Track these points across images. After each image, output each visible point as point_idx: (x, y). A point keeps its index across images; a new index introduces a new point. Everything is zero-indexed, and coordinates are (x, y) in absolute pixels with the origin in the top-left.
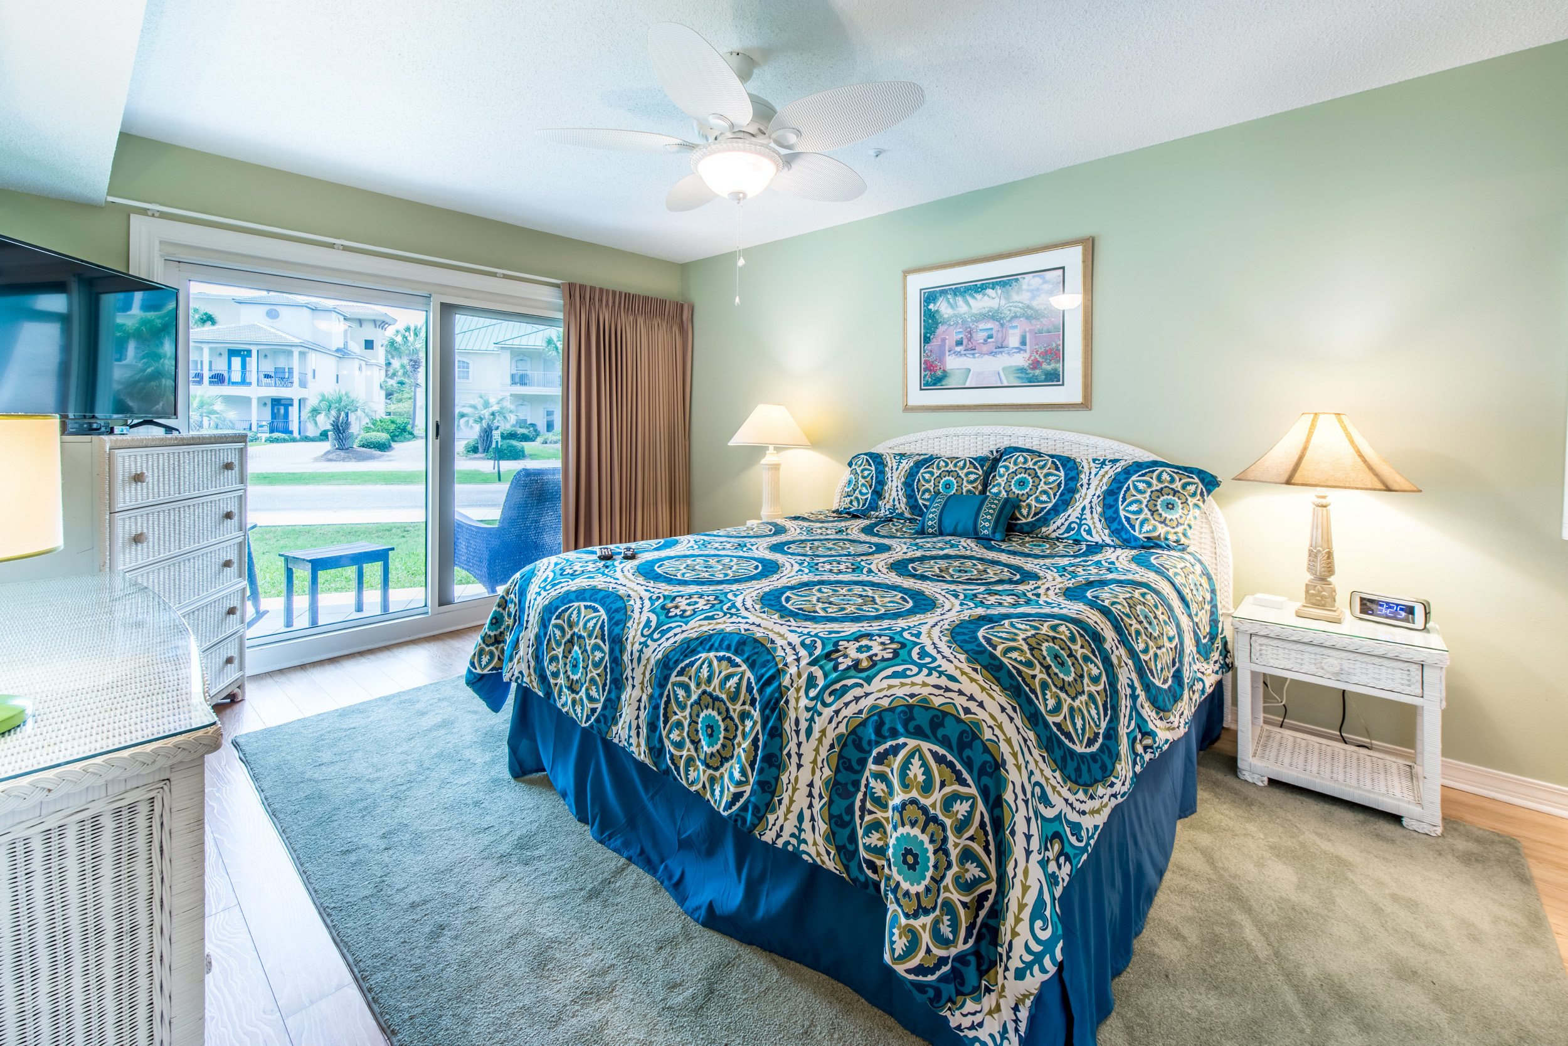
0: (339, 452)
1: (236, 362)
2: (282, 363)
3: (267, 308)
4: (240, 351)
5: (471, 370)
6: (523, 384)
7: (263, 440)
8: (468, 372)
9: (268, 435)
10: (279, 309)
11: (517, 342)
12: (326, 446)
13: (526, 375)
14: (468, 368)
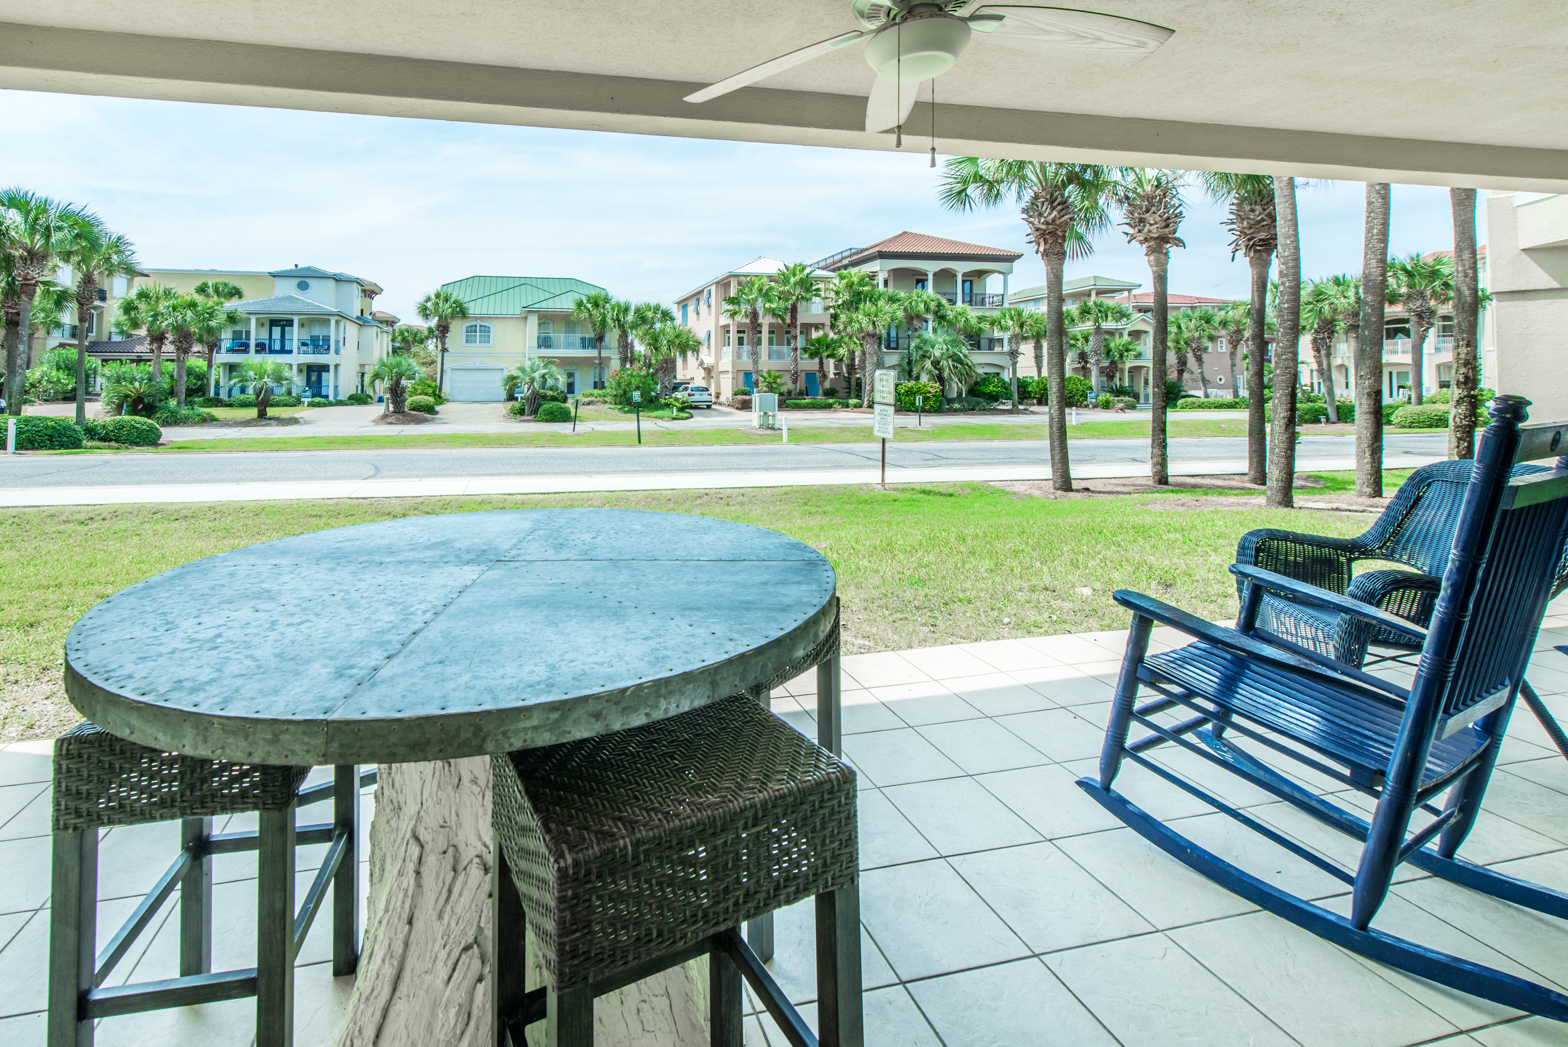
0: (397, 415)
1: (277, 332)
2: (317, 331)
3: (297, 281)
4: (280, 321)
5: (492, 334)
6: (548, 346)
7: (306, 404)
8: (489, 336)
9: (310, 400)
10: (309, 281)
11: (544, 305)
12: (379, 410)
13: (550, 338)
14: (489, 332)
